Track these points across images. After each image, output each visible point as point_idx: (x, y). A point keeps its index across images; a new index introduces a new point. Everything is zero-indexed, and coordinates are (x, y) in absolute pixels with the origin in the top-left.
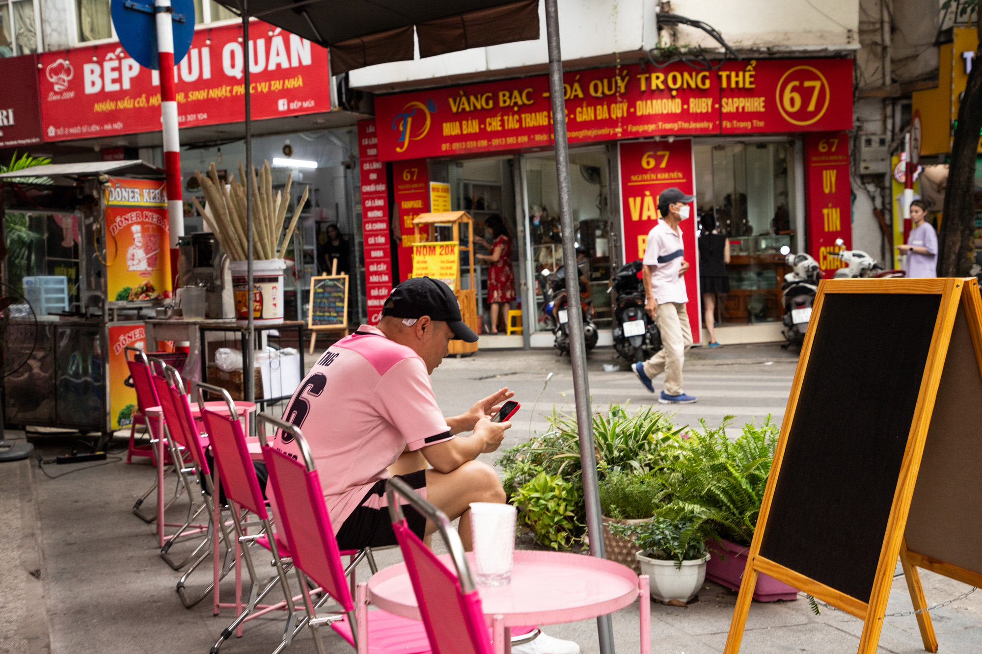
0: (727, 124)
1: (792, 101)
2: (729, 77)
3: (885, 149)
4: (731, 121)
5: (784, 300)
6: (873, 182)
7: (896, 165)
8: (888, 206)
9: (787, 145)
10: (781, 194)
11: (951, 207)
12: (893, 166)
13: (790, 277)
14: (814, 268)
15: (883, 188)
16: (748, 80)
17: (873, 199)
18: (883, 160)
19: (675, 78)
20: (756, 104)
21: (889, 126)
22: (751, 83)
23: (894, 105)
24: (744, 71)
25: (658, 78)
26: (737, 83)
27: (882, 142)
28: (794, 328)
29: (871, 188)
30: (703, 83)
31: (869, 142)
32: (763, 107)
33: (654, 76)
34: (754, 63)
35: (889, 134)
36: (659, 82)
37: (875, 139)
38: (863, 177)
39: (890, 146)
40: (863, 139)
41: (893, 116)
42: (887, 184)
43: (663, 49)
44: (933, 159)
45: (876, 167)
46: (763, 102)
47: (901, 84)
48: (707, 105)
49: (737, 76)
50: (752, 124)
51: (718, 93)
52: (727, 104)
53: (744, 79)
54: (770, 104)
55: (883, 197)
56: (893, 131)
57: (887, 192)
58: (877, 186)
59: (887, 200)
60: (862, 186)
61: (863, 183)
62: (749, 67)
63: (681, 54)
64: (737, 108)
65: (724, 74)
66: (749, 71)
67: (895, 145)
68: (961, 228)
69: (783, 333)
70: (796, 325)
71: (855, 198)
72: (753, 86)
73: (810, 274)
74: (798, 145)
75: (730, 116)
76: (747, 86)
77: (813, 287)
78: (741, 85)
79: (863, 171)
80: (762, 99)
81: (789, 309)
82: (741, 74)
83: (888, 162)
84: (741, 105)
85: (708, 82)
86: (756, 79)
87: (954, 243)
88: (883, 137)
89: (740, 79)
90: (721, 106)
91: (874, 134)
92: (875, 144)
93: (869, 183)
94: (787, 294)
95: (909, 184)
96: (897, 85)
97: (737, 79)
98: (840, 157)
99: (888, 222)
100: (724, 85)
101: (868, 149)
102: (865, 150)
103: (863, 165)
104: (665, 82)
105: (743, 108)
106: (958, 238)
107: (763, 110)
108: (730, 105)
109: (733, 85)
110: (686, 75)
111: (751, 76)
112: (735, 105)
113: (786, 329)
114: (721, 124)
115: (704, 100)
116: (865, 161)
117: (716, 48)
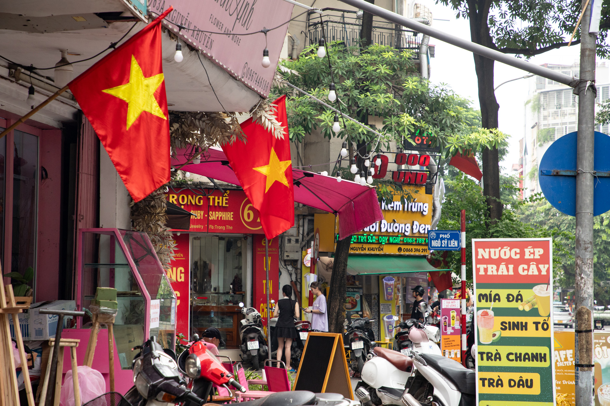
0: (211, 227)
1: (249, 214)
2: (214, 199)
3: (299, 245)
4: (214, 225)
5: (241, 336)
6: (291, 264)
7: (304, 256)
8: (299, 280)
9: (243, 239)
10: (236, 268)
11: (334, 285)
12: (303, 257)
13: (244, 322)
14: (258, 317)
15: (296, 269)
16: (224, 201)
17: (291, 275)
18: (297, 252)
19: (183, 198)
20: (228, 216)
21: (301, 232)
22: (226, 203)
23: (304, 219)
24: (223, 196)
25: (173, 197)
26: (218, 203)
27: (297, 241)
28: (248, 353)
29: (290, 268)
30: (199, 202)
31: (289, 240)
32: (232, 218)
33: (171, 196)
34: (228, 192)
35: (301, 236)
36: (174, 200)
37: (293, 239)
38: (285, 261)
39: (301, 244)
40: (286, 238)
41: (303, 226)
42: (299, 266)
43: (178, 181)
44: (325, 254)
45: (293, 256)
46: (232, 215)
47: (308, 208)
48: (201, 215)
49: (219, 199)
50: (226, 227)
51: (208, 208)
52: (212, 215)
53: (223, 201)
54: (236, 216)
55: (296, 274)
56: (303, 235)
57: (299, 271)
58: (293, 267)
59: (299, 277)
60: (285, 267)
61: (285, 265)
62: (226, 194)
63: (188, 184)
64: (218, 217)
65: (211, 197)
66: (226, 196)
67: (304, 243)
68: (339, 297)
69: (240, 355)
70: (249, 350)
71: (281, 274)
72: (227, 205)
73: (255, 320)
74: (250, 239)
75: (214, 222)
76: (224, 205)
77: (259, 329)
78: (220, 205)
79: (286, 258)
80: (232, 213)
81: (245, 341)
82: (221, 198)
83: (300, 253)
84: (220, 216)
85: (202, 201)
86: (229, 201)
87: (335, 307)
88: (297, 238)
89: (220, 201)
90: (209, 216)
91: (292, 236)
92: (293, 242)
93: (289, 265)
94: (244, 332)
95: (312, 270)
96: (306, 207)
97: (218, 201)
98: (274, 249)
99: (299, 290)
100: (211, 204)
101: (289, 245)
102: (287, 245)
103: (286, 254)
104: (177, 200)
105: (221, 217)
106: (337, 303)
107: (232, 219)
108: (214, 216)
109: (216, 204)
110: (190, 197)
111: (226, 199)
112: (217, 216)
113: (242, 353)
114: (208, 226)
115: (199, 211)
116: (287, 252)
117: (208, 183)
